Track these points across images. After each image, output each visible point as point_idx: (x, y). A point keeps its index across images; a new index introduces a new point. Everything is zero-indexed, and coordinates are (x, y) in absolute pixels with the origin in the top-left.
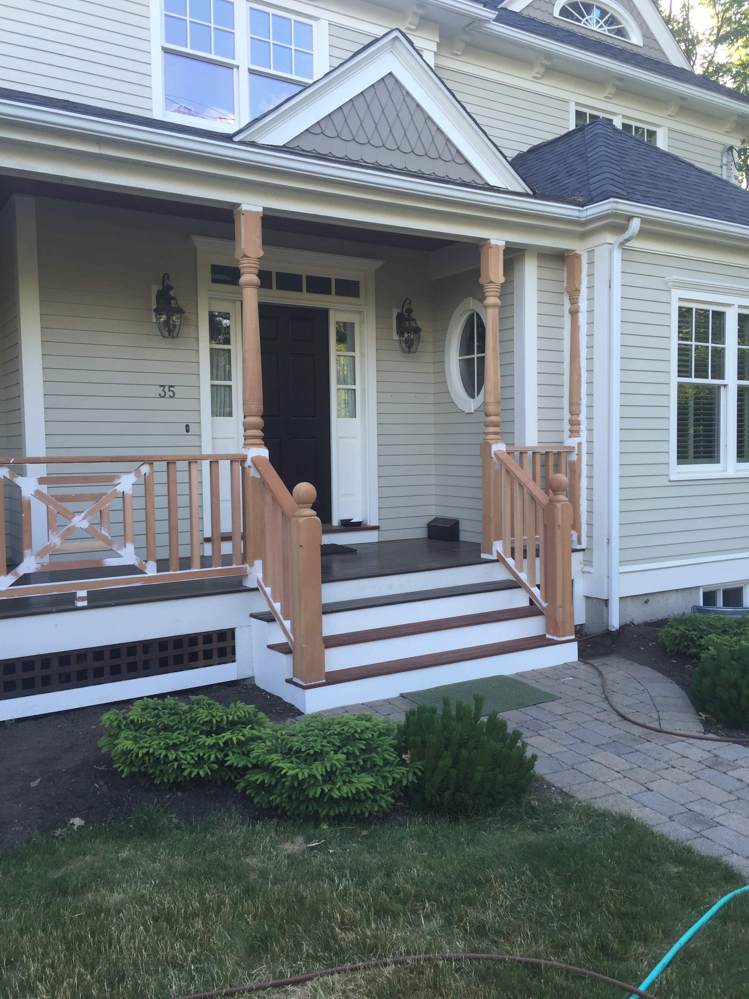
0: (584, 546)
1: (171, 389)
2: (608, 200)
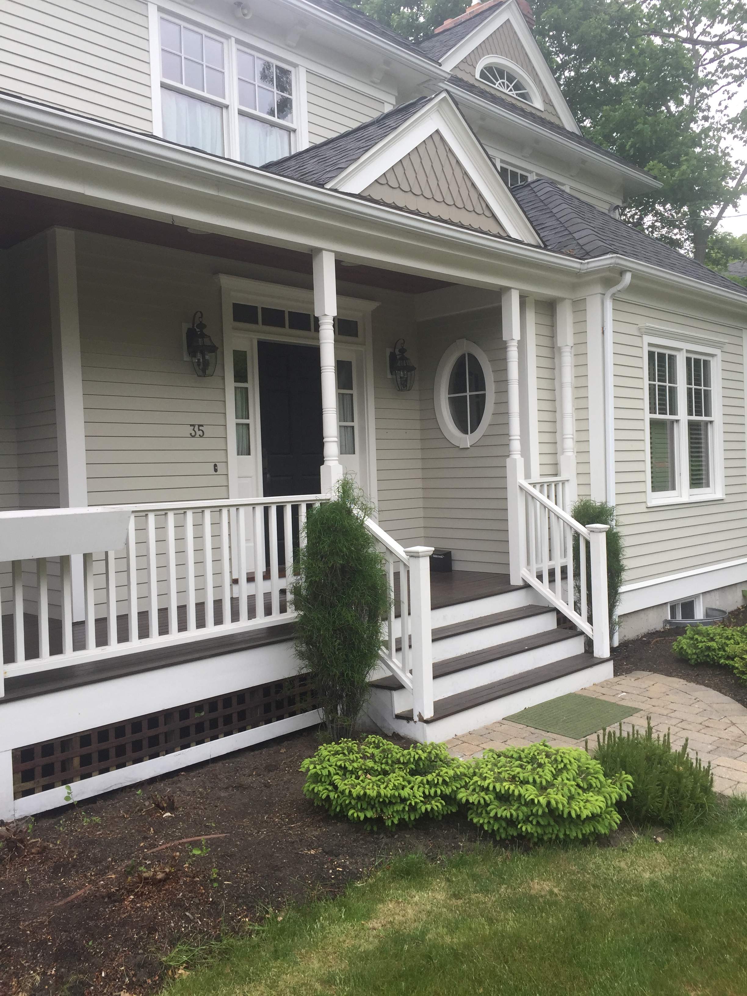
1: (201, 428)
2: (608, 255)
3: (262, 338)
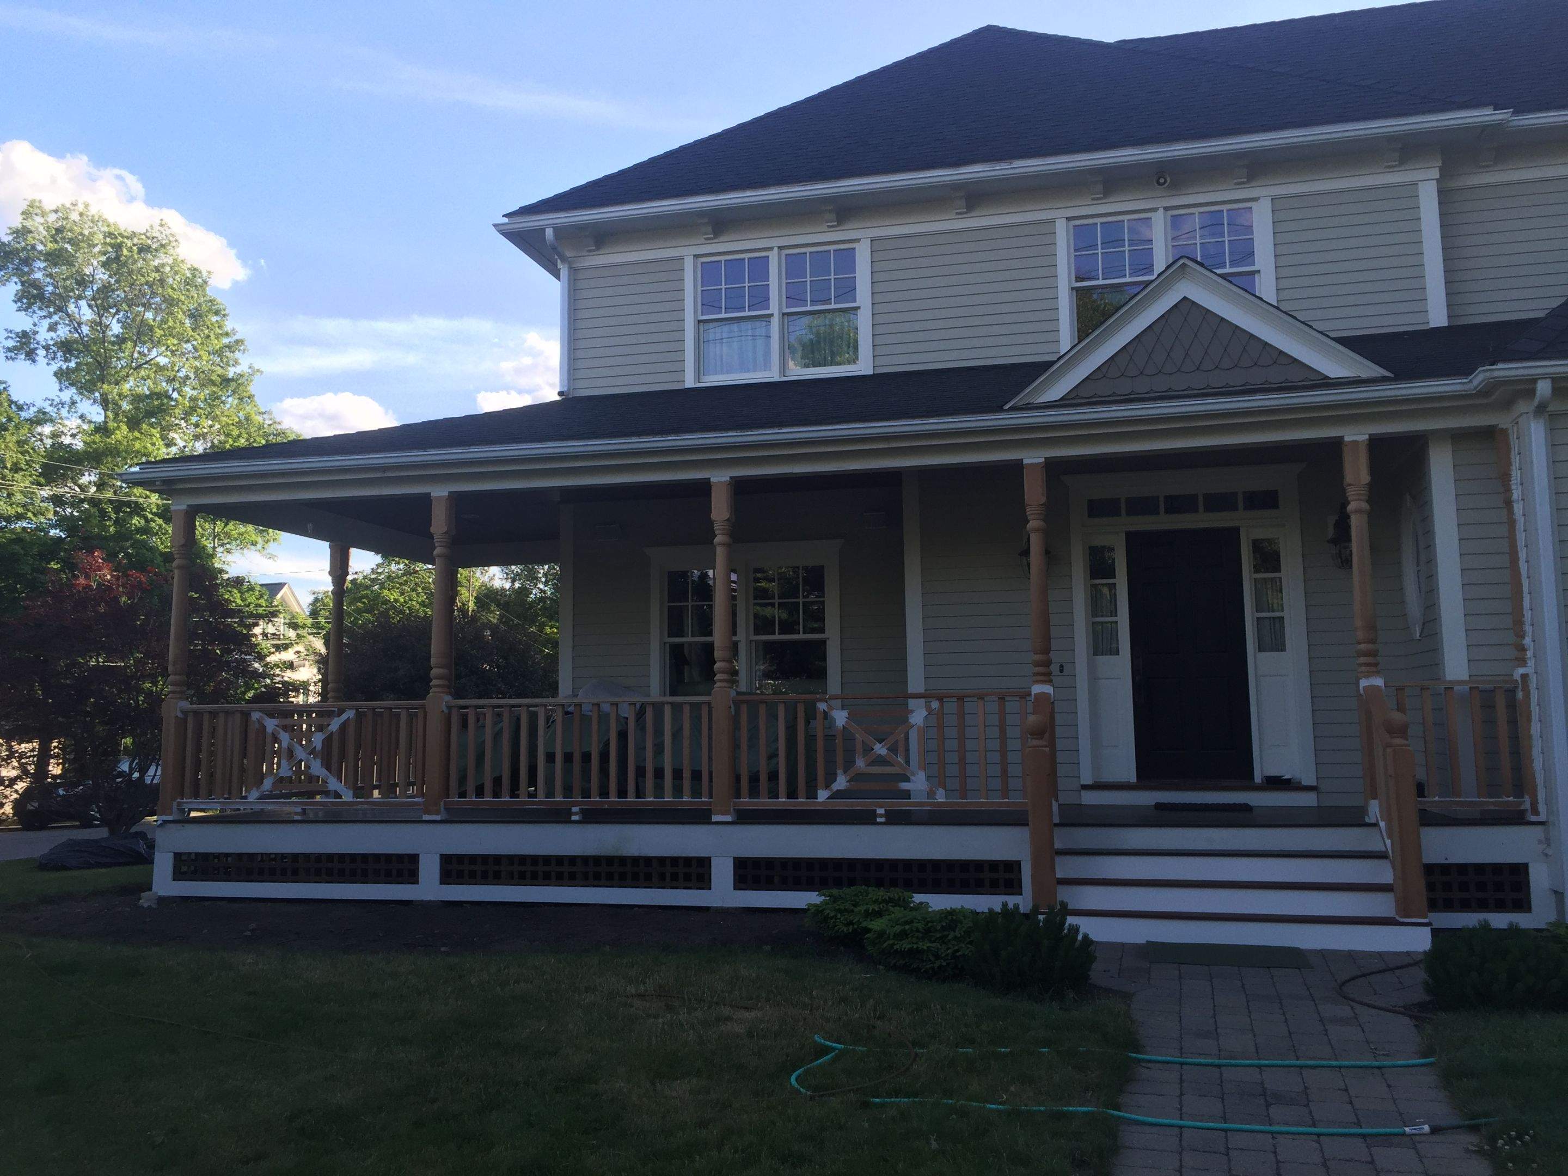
0: (1542, 818)
2: (1479, 369)
3: (1132, 529)
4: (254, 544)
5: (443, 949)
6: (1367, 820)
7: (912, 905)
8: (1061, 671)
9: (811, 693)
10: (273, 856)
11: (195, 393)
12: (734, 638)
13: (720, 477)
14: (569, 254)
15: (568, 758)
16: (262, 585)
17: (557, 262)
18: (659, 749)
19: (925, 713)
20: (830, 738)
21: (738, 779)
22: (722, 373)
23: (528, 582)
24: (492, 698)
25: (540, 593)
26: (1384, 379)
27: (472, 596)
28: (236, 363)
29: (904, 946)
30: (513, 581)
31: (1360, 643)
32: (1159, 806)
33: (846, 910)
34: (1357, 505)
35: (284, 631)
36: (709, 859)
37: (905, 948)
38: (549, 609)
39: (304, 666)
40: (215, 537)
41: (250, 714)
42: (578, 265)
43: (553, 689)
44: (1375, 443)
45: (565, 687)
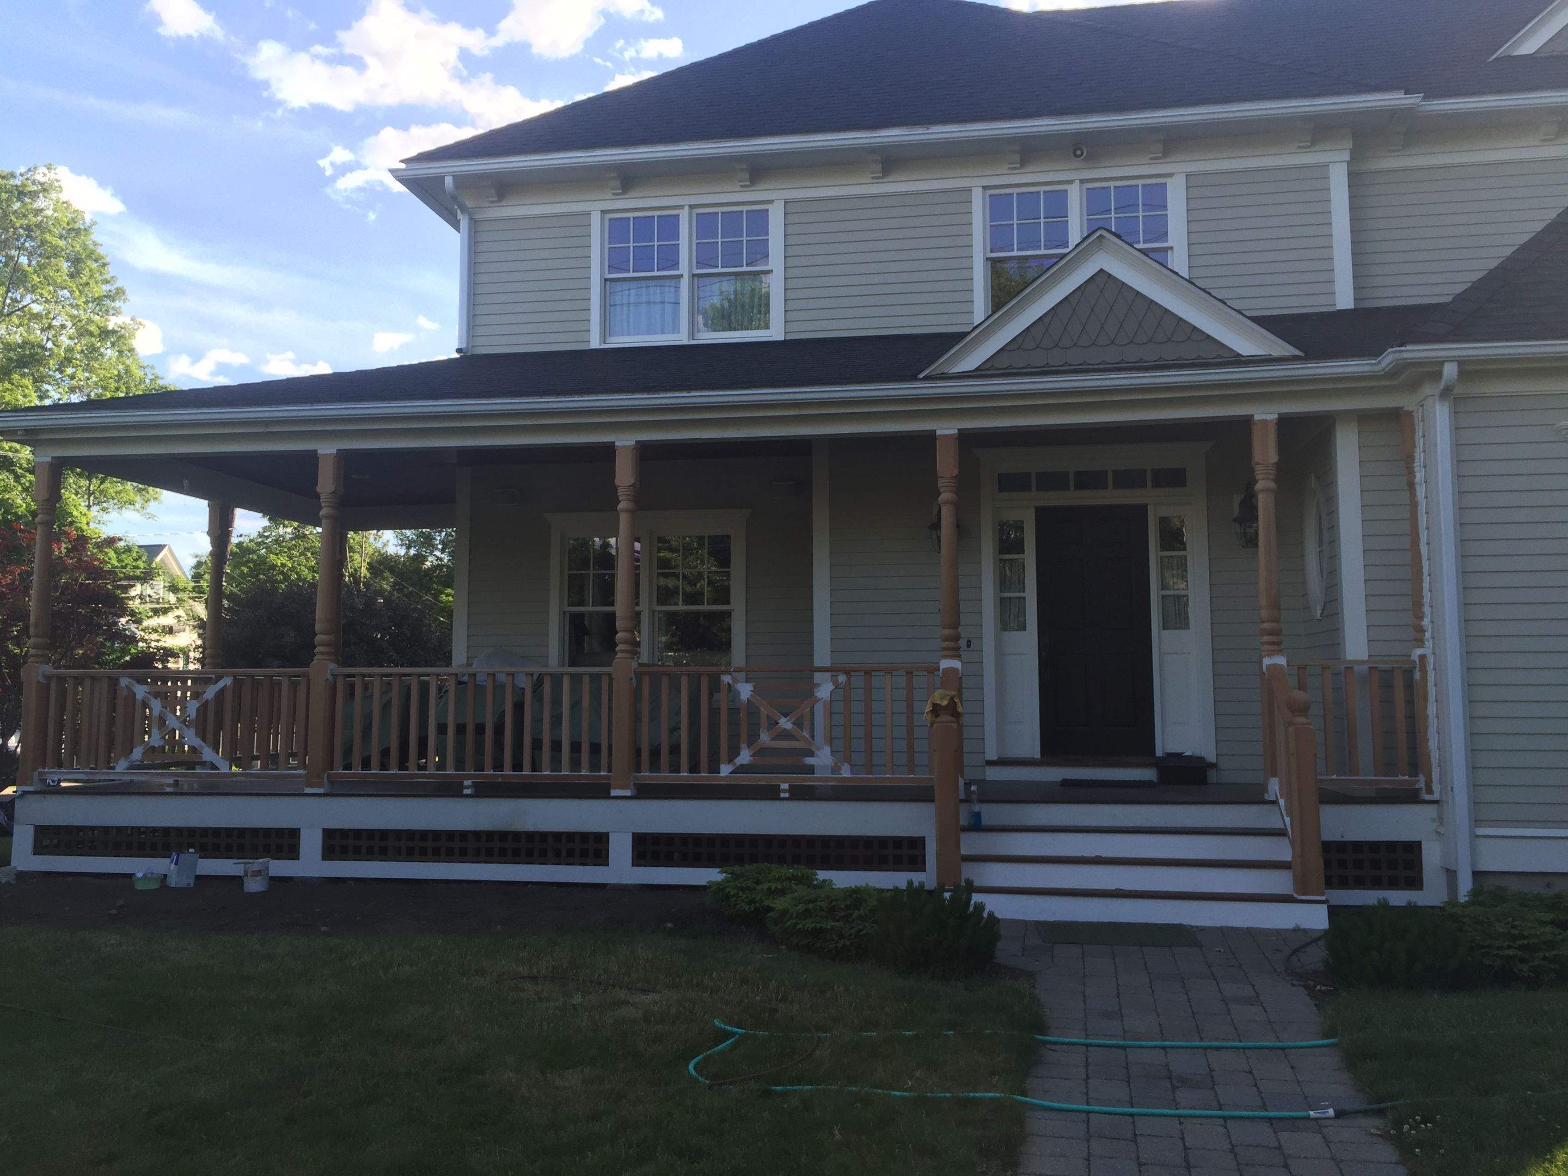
2: (1389, 350)
3: (1042, 504)
4: (132, 503)
5: (323, 929)
6: (1266, 797)
7: (815, 883)
8: (969, 646)
9: (713, 665)
10: (144, 830)
11: (72, 343)
12: (637, 608)
13: (625, 441)
14: (469, 204)
15: (461, 729)
16: (140, 547)
17: (457, 212)
18: (557, 720)
19: (831, 687)
20: (734, 712)
21: (638, 752)
22: (629, 334)
23: (424, 549)
24: (382, 666)
25: (436, 560)
26: (1294, 358)
27: (364, 561)
28: (117, 312)
29: (807, 926)
30: (408, 548)
31: (1263, 622)
32: (1066, 783)
33: (748, 888)
34: (1264, 484)
35: (164, 594)
36: (607, 835)
37: (808, 927)
38: (445, 577)
39: (184, 631)
40: (90, 495)
41: (119, 680)
42: (479, 216)
43: (447, 659)
44: (1285, 423)
45: (459, 655)
